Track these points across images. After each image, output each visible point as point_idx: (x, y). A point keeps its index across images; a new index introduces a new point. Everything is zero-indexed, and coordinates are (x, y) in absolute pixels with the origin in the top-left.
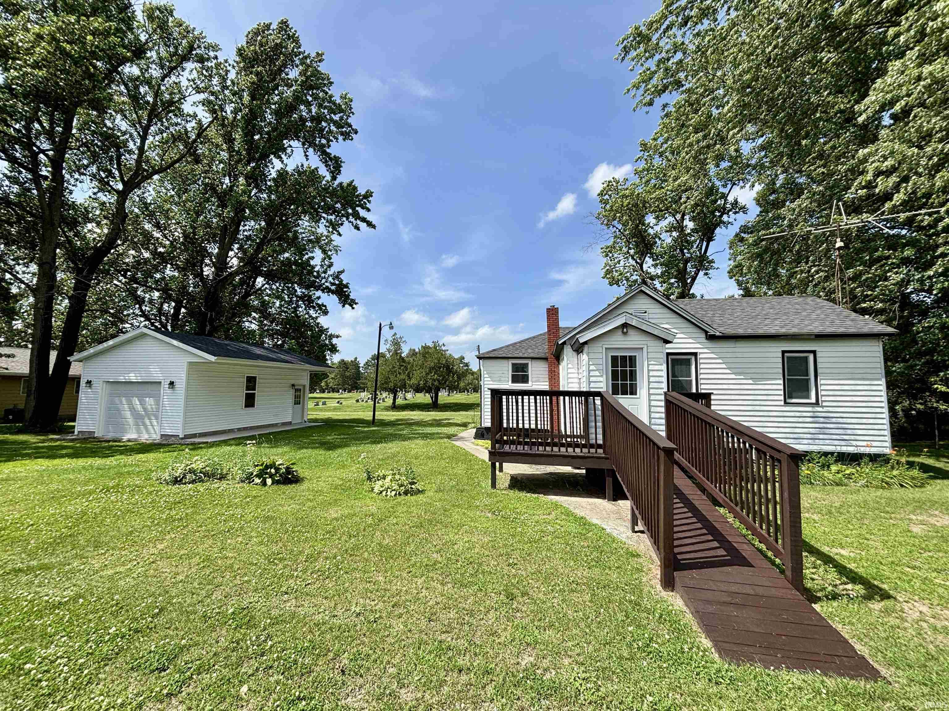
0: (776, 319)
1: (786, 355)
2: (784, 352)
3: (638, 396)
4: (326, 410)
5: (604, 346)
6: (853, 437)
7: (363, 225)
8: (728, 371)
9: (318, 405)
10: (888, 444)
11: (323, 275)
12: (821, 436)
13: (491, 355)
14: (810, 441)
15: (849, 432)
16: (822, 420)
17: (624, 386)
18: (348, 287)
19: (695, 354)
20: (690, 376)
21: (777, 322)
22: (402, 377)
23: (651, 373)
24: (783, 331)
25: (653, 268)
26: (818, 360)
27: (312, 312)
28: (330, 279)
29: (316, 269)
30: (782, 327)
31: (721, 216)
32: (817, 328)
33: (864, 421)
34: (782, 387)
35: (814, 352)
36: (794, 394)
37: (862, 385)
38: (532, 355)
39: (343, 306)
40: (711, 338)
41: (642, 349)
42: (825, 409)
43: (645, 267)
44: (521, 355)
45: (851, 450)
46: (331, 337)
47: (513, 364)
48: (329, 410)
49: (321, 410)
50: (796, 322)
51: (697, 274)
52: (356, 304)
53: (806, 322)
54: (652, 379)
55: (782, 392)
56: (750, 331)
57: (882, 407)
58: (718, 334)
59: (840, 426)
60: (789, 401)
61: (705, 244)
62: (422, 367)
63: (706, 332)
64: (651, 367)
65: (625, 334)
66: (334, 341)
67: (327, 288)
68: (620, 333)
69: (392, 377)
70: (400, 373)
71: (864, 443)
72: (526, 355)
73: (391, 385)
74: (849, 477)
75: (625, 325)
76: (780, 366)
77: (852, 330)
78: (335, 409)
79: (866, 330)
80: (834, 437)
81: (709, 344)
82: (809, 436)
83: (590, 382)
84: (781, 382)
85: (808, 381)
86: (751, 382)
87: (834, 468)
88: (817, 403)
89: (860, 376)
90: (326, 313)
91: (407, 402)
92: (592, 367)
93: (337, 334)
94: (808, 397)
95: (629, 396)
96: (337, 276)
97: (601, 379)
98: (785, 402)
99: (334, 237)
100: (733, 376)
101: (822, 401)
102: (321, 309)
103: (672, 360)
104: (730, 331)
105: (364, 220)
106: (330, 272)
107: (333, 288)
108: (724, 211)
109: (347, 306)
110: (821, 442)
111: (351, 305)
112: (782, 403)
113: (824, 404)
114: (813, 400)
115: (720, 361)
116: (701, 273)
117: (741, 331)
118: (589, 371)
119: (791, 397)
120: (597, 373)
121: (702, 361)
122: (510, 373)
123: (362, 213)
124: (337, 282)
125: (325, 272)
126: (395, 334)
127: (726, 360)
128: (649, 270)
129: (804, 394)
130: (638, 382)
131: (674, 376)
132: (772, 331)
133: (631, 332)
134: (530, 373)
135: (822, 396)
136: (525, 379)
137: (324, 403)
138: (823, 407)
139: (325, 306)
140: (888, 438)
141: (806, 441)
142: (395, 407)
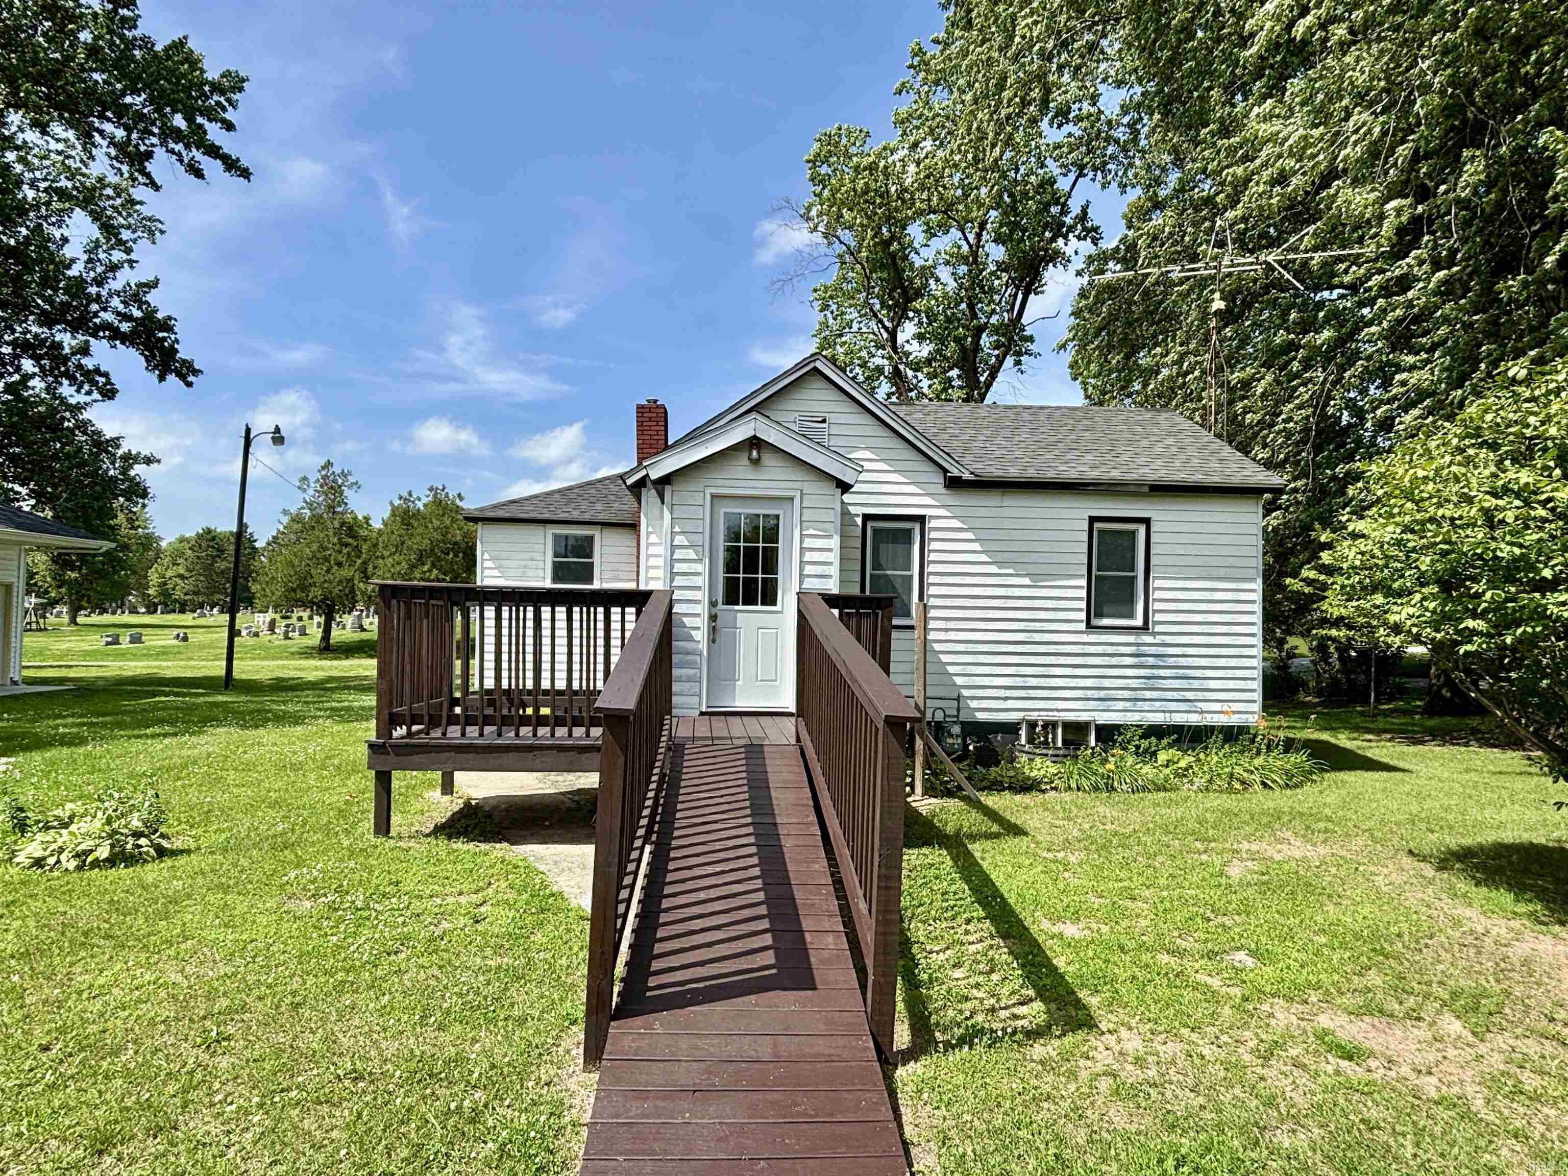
0: (1088, 451)
1: (1097, 525)
2: (1093, 520)
3: (778, 608)
4: (135, 657)
5: (709, 491)
6: (1200, 695)
7: (212, 167)
8: (984, 558)
9: (116, 642)
10: (1257, 707)
11: (93, 290)
12: (1148, 694)
13: (501, 514)
14: (1128, 705)
15: (1196, 684)
16: (1151, 661)
17: (750, 584)
18: (170, 329)
19: (921, 519)
20: (908, 567)
21: (1089, 457)
22: (346, 573)
23: (808, 557)
24: (1093, 475)
25: (915, 343)
26: (1154, 538)
27: (66, 389)
28: (116, 302)
29: (73, 272)
30: (1094, 467)
31: (1053, 240)
32: (1158, 472)
33: (1222, 662)
34: (1083, 593)
35: (1147, 521)
36: (1106, 610)
37: (1224, 590)
38: (602, 517)
39: (162, 378)
40: (954, 483)
41: (792, 499)
42: (1159, 639)
43: (901, 338)
44: (576, 515)
45: (1194, 719)
46: (130, 459)
47: (556, 537)
48: (147, 656)
49: (122, 655)
50: (1124, 457)
51: (1001, 361)
52: (196, 372)
53: (1142, 460)
54: (808, 569)
55: (1083, 605)
56: (1031, 473)
57: (1253, 635)
58: (966, 476)
59: (1181, 672)
60: (1095, 622)
61: (1020, 296)
62: (399, 548)
63: (945, 471)
64: (808, 542)
65: (756, 462)
66: (138, 470)
67: (107, 326)
68: (746, 462)
69: (318, 573)
70: (340, 564)
71: (1217, 707)
72: (587, 517)
73: (316, 593)
74: (1182, 774)
75: (755, 442)
76: (1085, 548)
77: (1215, 479)
78: (164, 653)
79: (1236, 480)
80: (1170, 695)
81: (952, 498)
82: (1126, 694)
83: (673, 575)
84: (1083, 582)
85: (1133, 579)
86: (1027, 581)
87: (1162, 757)
88: (1145, 628)
89: (1222, 572)
90: (109, 393)
91: (364, 636)
92: (679, 540)
93: (145, 452)
94: (1131, 615)
95: (759, 607)
96: (136, 295)
97: (699, 568)
98: (1089, 625)
99: (140, 193)
100: (993, 569)
101: (1155, 623)
102: (93, 383)
103: (875, 531)
104: (994, 471)
105: (213, 151)
106: (116, 284)
107: (125, 327)
108: (1059, 230)
109: (172, 378)
110: (1146, 706)
111: (182, 377)
112: (1082, 627)
113: (1158, 628)
114: (1139, 621)
115: (970, 536)
116: (1009, 361)
117: (1013, 472)
118: (673, 548)
119: (1099, 615)
120: (691, 554)
121: (934, 535)
122: (549, 558)
123: (214, 132)
124: (137, 313)
125: (100, 282)
126: (329, 464)
127: (983, 535)
128: (907, 347)
129: (1123, 609)
130: (780, 576)
131: (876, 565)
132: (1071, 473)
133: (768, 459)
134: (596, 559)
135: (1155, 611)
136: (586, 573)
137: (136, 639)
138: (1154, 634)
139: (106, 375)
140: (1258, 696)
141: (1120, 705)
142: (327, 649)
